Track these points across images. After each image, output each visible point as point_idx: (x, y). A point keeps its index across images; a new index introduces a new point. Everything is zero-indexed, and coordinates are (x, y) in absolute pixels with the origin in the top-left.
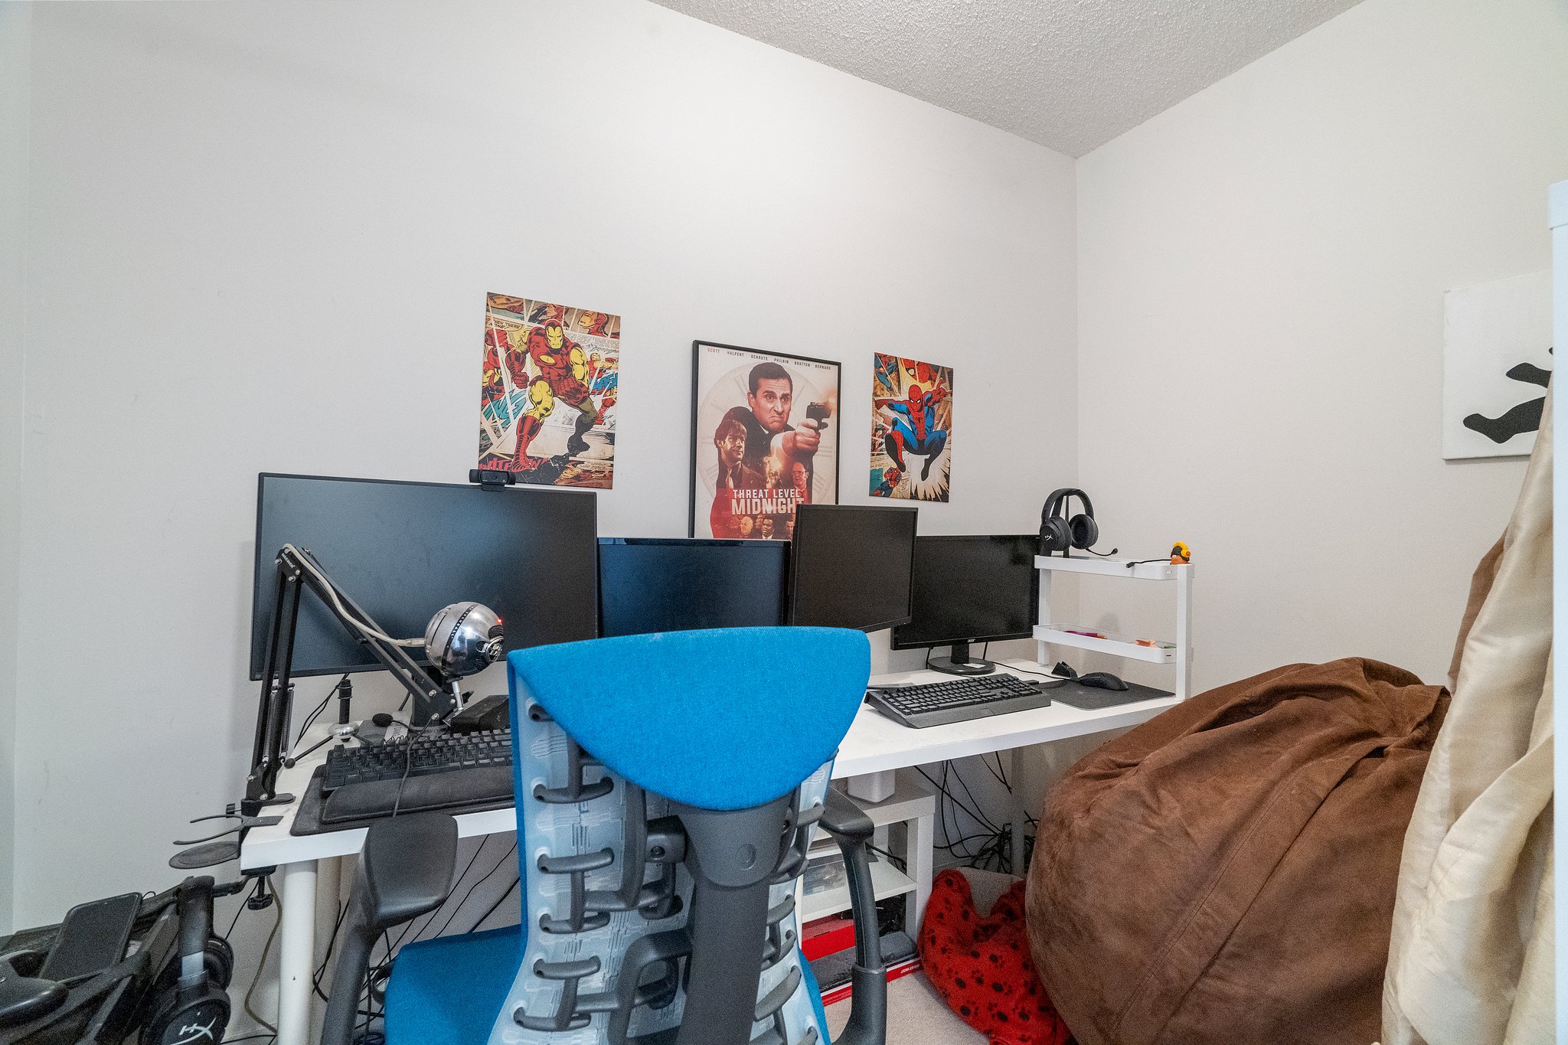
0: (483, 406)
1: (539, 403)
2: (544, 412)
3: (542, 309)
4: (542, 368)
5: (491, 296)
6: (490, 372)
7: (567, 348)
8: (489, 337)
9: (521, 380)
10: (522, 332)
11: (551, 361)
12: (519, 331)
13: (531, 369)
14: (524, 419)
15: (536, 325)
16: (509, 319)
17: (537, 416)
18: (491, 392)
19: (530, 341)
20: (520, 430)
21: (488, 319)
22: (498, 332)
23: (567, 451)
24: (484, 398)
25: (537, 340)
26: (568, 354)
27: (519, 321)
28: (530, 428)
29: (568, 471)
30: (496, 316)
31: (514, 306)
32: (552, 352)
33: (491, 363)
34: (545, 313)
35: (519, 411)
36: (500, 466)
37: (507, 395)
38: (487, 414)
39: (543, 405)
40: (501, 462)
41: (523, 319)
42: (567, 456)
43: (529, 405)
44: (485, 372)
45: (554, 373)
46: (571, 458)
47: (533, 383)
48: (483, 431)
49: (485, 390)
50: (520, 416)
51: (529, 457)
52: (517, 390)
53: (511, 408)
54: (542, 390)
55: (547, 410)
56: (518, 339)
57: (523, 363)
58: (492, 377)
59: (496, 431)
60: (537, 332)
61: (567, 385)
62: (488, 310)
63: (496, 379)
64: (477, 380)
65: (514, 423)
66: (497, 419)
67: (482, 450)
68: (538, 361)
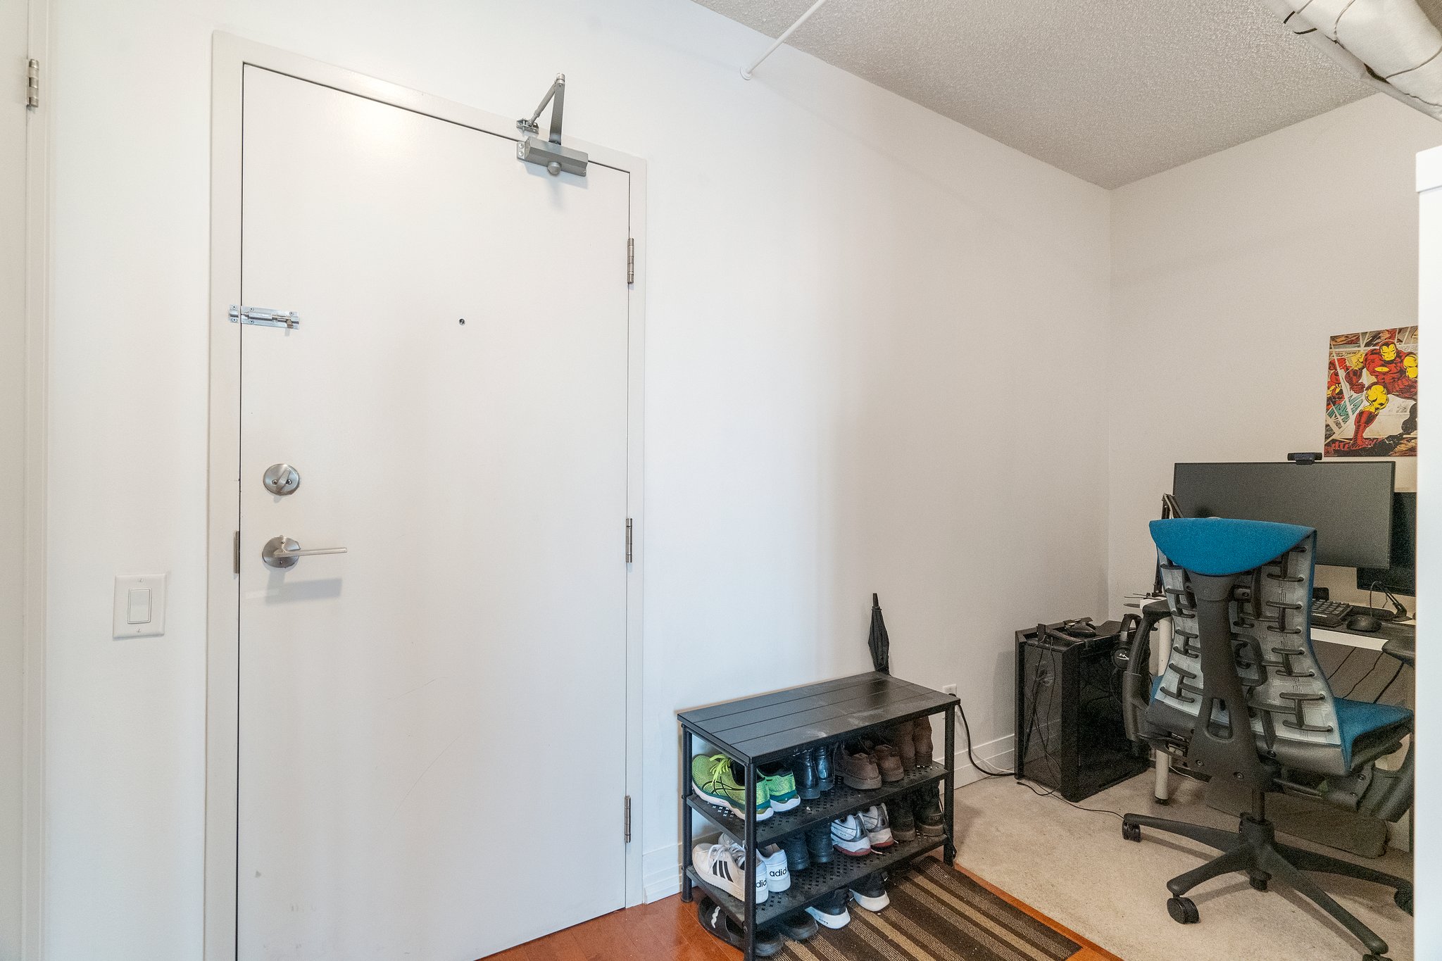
0: (1327, 410)
1: (1374, 401)
2: (1379, 406)
3: (1376, 335)
4: (1377, 376)
5: (1333, 338)
6: (1333, 388)
7: (1400, 357)
8: (1332, 365)
9: (1358, 387)
10: (1359, 355)
11: (1385, 369)
12: (1355, 356)
13: (1366, 378)
14: (1361, 413)
15: (1372, 348)
16: (1348, 349)
17: (1373, 411)
18: (1334, 400)
19: (1366, 360)
20: (1358, 421)
21: (1331, 354)
22: (1338, 360)
23: (1401, 431)
24: (1328, 405)
25: (1372, 360)
26: (1402, 361)
27: (1357, 349)
28: (1366, 419)
29: (1402, 445)
30: (1337, 350)
31: (1352, 340)
32: (1386, 363)
33: (1334, 380)
34: (1380, 338)
35: (1357, 409)
36: (1342, 446)
37: (1346, 399)
38: (1330, 415)
39: (1378, 402)
40: (1342, 444)
41: (1359, 346)
42: (1401, 435)
43: (1366, 403)
44: (1329, 388)
45: (1388, 379)
46: (1404, 436)
47: (1369, 387)
48: (1327, 426)
49: (1329, 399)
50: (1358, 412)
51: (1366, 439)
52: (1355, 395)
53: (1349, 408)
54: (1378, 392)
55: (1382, 404)
56: (1354, 362)
57: (1360, 375)
58: (1334, 390)
59: (1338, 424)
60: (1373, 352)
61: (1400, 385)
62: (1331, 348)
63: (1338, 390)
64: (1324, 393)
65: (1353, 418)
66: (1338, 416)
67: (1327, 438)
68: (1373, 372)
